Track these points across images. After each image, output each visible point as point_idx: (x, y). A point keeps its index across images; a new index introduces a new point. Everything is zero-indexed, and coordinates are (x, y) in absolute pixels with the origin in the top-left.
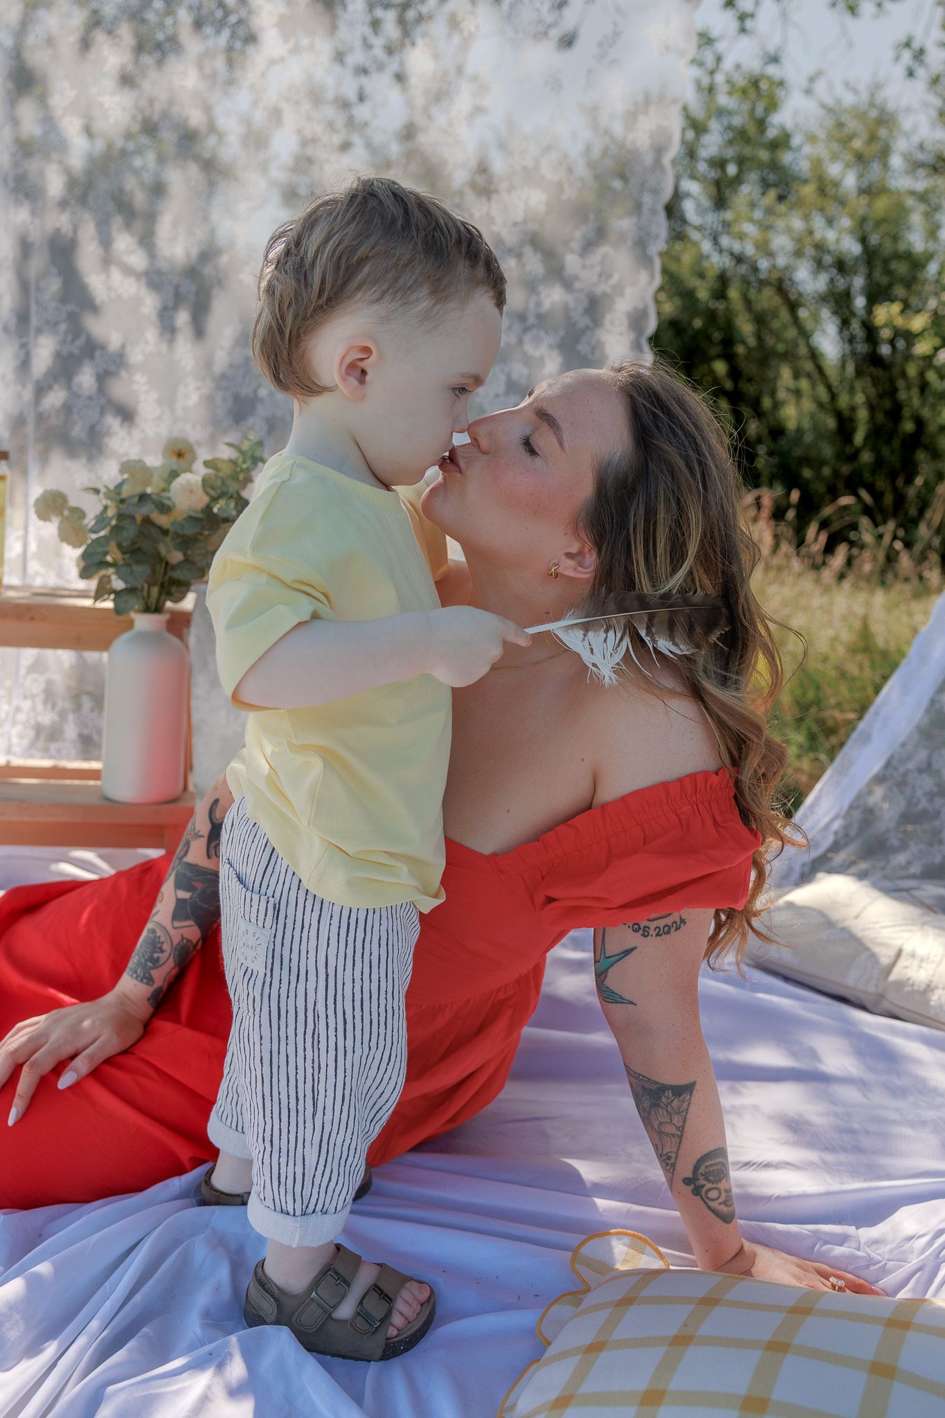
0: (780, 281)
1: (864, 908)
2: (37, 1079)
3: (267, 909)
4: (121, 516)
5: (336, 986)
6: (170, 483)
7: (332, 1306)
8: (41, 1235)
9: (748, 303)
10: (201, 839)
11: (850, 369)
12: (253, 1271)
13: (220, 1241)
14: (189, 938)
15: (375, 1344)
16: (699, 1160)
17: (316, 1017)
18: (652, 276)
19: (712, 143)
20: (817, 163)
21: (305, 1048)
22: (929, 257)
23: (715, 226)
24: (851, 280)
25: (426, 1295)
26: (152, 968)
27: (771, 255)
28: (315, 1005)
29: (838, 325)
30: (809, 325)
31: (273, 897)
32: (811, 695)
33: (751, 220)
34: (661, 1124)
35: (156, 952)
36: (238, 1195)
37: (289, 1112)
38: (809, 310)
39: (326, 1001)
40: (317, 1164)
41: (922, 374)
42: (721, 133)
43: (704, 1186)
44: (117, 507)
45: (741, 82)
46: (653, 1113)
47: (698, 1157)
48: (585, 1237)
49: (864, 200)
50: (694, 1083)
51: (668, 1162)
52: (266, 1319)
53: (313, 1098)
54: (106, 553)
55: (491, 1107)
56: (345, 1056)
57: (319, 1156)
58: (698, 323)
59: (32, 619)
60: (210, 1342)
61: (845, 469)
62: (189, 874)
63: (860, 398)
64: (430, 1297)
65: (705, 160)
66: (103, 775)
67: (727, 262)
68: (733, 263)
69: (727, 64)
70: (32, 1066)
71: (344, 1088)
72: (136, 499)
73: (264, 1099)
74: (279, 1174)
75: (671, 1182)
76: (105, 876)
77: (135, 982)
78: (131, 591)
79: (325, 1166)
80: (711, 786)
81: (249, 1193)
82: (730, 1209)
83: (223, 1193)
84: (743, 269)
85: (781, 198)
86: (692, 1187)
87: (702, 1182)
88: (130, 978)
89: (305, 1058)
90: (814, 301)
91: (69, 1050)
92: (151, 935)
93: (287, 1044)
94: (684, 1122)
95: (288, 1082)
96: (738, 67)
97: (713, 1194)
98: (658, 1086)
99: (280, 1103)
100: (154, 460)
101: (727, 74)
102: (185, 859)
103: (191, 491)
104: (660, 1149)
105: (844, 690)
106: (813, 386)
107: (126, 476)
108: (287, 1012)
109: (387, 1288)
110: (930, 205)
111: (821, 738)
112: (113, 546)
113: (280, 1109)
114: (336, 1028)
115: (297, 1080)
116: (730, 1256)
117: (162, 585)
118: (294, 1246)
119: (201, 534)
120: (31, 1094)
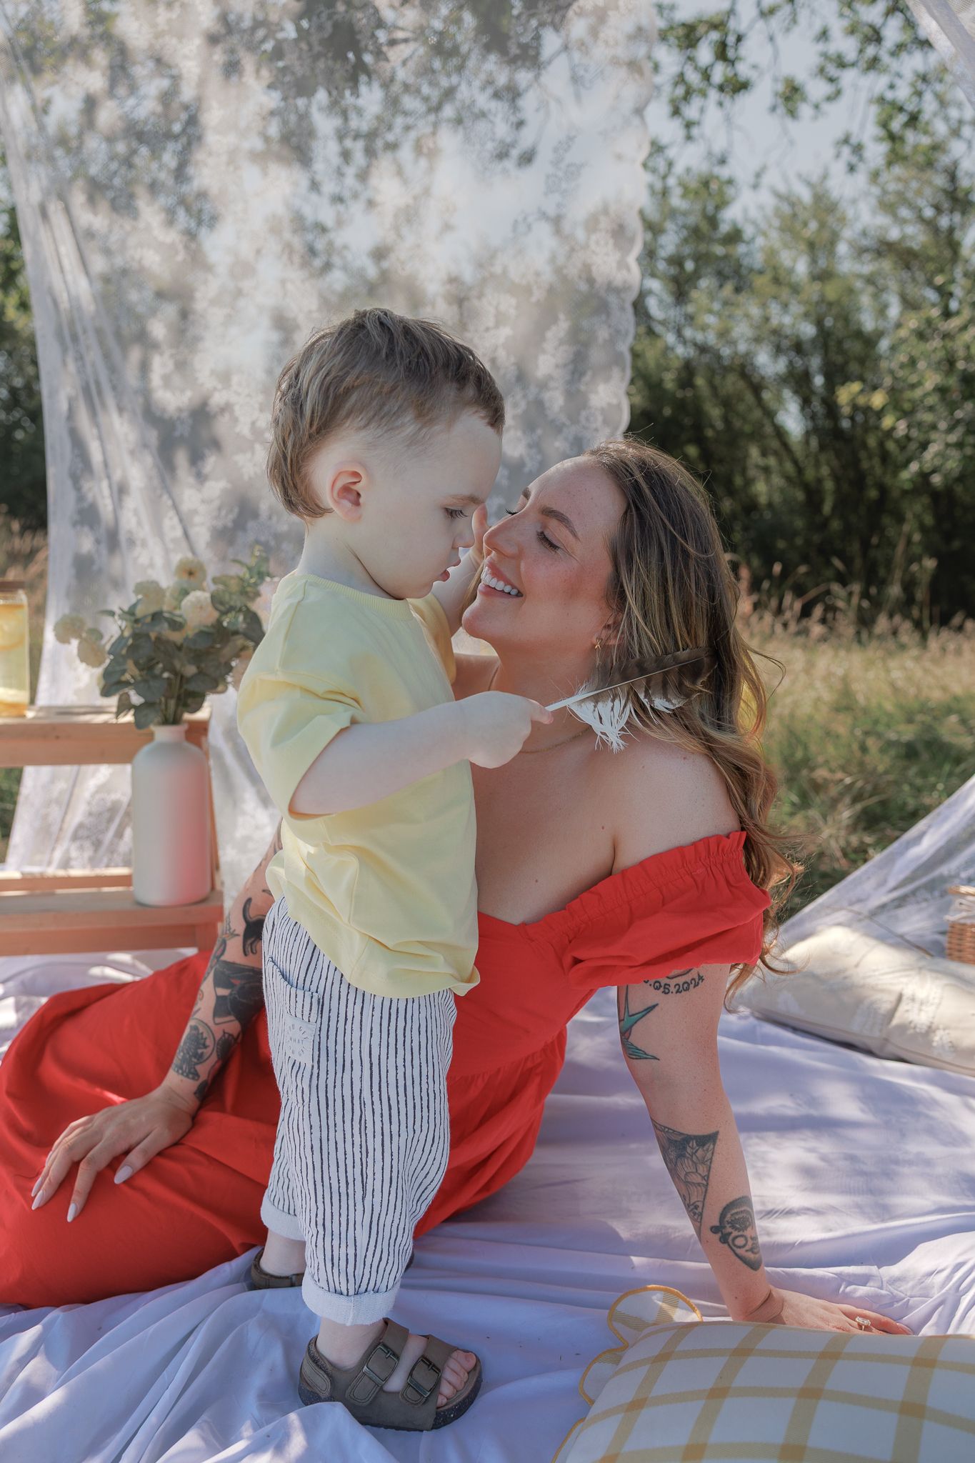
0: (743, 366)
1: (864, 956)
2: (93, 1175)
3: (311, 1003)
4: (135, 636)
5: (380, 1074)
6: (181, 601)
7: (383, 1378)
8: (100, 1328)
9: (714, 388)
10: (237, 938)
11: (814, 443)
12: (306, 1349)
13: (272, 1323)
14: (231, 1032)
15: (427, 1414)
16: (725, 1208)
17: (362, 1104)
18: (623, 370)
19: (670, 243)
20: (771, 254)
21: (353, 1135)
22: (880, 334)
23: (678, 319)
24: (809, 361)
25: (473, 1362)
26: (197, 1064)
27: (733, 343)
28: (361, 1093)
29: (800, 405)
30: (773, 405)
31: (317, 992)
32: (799, 754)
33: (710, 312)
34: (687, 1174)
35: (200, 1048)
36: (287, 1278)
37: (340, 1196)
38: (771, 392)
39: (371, 1089)
40: (368, 1245)
41: (881, 444)
42: (676, 232)
43: (731, 1233)
44: (133, 628)
45: (694, 184)
46: (679, 1164)
47: (724, 1204)
48: (622, 1294)
49: (817, 286)
50: (717, 1133)
51: (695, 1212)
52: (321, 1395)
53: (363, 1182)
54: (124, 672)
55: (523, 1173)
56: (391, 1140)
57: (370, 1237)
58: (667, 412)
59: (57, 737)
60: (268, 1422)
61: (816, 538)
62: (227, 972)
63: (825, 471)
64: (476, 1365)
65: (665, 260)
66: (135, 880)
67: (691, 352)
68: (698, 352)
69: (679, 169)
70: (89, 1163)
71: (391, 1171)
72: (149, 620)
73: (315, 1185)
74: (332, 1255)
75: (699, 1231)
76: (145, 976)
77: (181, 1077)
78: (148, 705)
79: (375, 1246)
80: (723, 850)
81: (302, 1274)
82: (757, 1256)
83: (272, 1276)
84: (706, 359)
85: (738, 290)
86: (720, 1234)
87: (729, 1229)
88: (176, 1074)
89: (353, 1144)
90: (775, 383)
91: (123, 1146)
92: (194, 1032)
93: (336, 1131)
94: (709, 1171)
95: (338, 1167)
96: (688, 170)
97: (740, 1242)
98: (683, 1137)
99: (331, 1188)
100: (166, 581)
101: (679, 178)
102: (223, 958)
103: (201, 608)
104: (687, 1199)
105: (831, 749)
106: (781, 462)
107: (140, 597)
108: (335, 1100)
109: (433, 1358)
110: (876, 286)
111: (812, 794)
112: (130, 665)
113: (331, 1193)
114: (382, 1114)
115: (346, 1165)
116: (759, 1303)
117: (179, 698)
118: (348, 1324)
119: (213, 647)
120: (88, 1190)
